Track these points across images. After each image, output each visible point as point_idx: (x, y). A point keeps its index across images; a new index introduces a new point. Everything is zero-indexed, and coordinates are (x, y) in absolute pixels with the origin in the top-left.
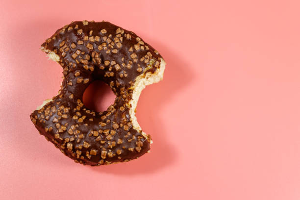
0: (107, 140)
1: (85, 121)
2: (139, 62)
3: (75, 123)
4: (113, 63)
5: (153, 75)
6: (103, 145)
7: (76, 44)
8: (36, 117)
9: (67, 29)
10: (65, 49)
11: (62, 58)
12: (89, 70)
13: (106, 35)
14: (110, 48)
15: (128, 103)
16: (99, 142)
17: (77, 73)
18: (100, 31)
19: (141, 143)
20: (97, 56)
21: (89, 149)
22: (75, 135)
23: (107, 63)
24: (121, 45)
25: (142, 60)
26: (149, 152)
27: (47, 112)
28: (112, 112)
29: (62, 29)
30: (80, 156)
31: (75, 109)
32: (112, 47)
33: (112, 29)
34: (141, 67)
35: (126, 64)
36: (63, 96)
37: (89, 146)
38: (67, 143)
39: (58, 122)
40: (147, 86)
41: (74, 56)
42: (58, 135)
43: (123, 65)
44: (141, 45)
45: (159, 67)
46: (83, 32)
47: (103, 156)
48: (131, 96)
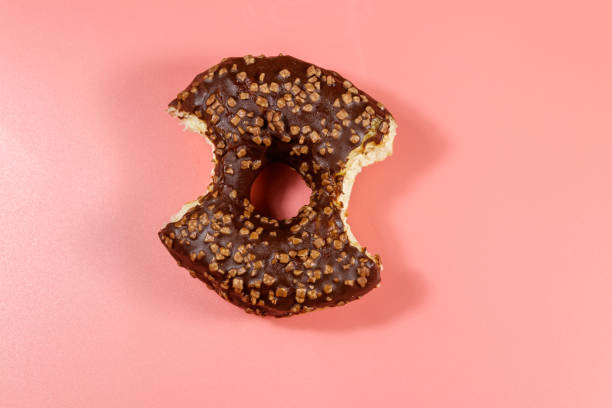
0: (306, 269)
1: (263, 237)
2: (354, 126)
3: (245, 241)
4: (306, 129)
5: (377, 147)
6: (298, 277)
7: (236, 99)
8: (172, 234)
9: (216, 73)
10: (217, 108)
11: (210, 125)
12: (263, 144)
13: (291, 80)
14: (298, 103)
15: (336, 199)
16: (291, 272)
17: (242, 151)
18: (278, 72)
19: (366, 270)
20: (277, 119)
21: (273, 287)
22: (246, 264)
23: (295, 130)
24: (318, 96)
25: (357, 121)
26: (379, 286)
27: (192, 225)
28: (310, 217)
29: (206, 73)
30: (258, 300)
31: (242, 217)
32: (303, 101)
33: (299, 69)
34: (357, 134)
35: (330, 130)
36: (219, 195)
37: (273, 281)
38: (232, 278)
39: (213, 243)
40: (364, 169)
41: (235, 120)
42: (216, 264)
43: (325, 132)
44: (353, 95)
45: (387, 133)
46: (248, 75)
47: (300, 298)
48: (341, 187)
